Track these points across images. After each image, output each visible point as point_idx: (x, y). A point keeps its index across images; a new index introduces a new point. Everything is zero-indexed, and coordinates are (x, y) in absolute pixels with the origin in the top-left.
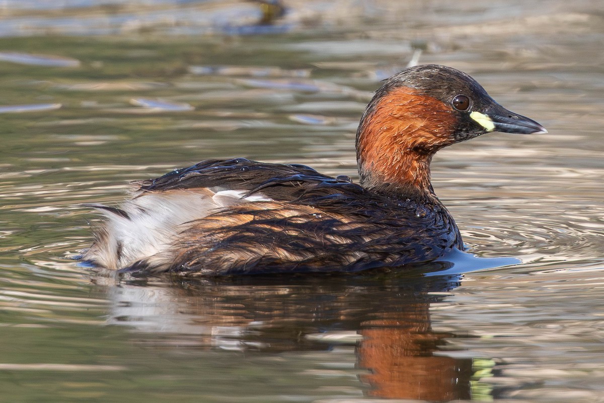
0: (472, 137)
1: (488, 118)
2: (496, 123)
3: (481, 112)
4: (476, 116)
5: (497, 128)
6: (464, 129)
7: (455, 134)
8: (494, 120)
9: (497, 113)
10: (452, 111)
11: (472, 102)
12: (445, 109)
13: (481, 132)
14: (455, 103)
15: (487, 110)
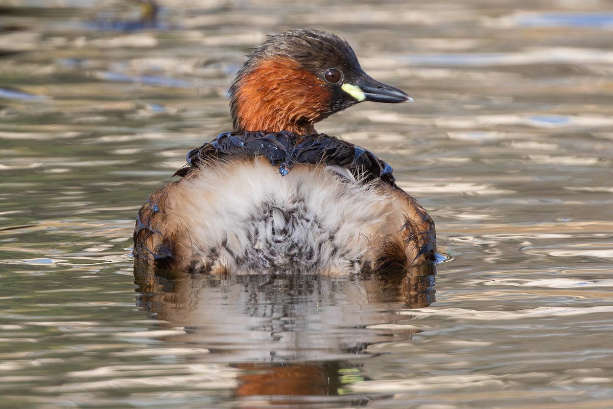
0: (345, 108)
1: (359, 89)
2: (367, 94)
3: (352, 84)
4: (347, 88)
5: (368, 98)
6: (338, 102)
7: (331, 106)
8: (364, 91)
9: (367, 84)
10: (325, 85)
11: (343, 75)
12: (318, 82)
13: (352, 102)
14: (327, 76)
15: (357, 82)
